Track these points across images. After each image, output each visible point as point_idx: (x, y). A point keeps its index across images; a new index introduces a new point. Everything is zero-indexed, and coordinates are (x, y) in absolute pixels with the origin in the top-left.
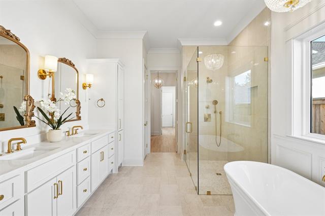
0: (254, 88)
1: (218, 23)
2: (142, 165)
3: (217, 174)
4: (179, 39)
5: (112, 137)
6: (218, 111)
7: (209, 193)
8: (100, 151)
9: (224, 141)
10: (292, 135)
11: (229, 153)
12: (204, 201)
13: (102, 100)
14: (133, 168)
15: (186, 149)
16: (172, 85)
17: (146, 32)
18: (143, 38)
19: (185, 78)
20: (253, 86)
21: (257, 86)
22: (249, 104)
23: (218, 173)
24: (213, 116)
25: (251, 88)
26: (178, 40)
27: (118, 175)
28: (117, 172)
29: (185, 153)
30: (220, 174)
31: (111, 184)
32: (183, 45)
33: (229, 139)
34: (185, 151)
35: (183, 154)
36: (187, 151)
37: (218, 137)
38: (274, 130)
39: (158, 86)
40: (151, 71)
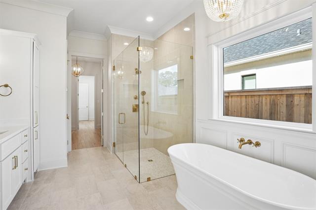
0: (181, 81)
1: (150, 19)
2: (67, 166)
3: (149, 161)
4: (109, 26)
5: (26, 136)
6: (146, 102)
7: (149, 179)
8: (12, 156)
9: (151, 129)
10: (213, 119)
11: (154, 140)
12: (147, 188)
13: (6, 86)
14: (55, 170)
15: (116, 142)
16: (90, 75)
17: (73, 9)
18: (67, 16)
19: (114, 67)
20: (179, 79)
21: (183, 80)
22: (176, 95)
23: (150, 159)
24: (141, 106)
25: (178, 81)
26: (107, 27)
27: (35, 183)
28: (33, 180)
29: (114, 146)
30: (152, 161)
31: (28, 196)
32: (112, 32)
33: (155, 127)
34: (114, 143)
35: (111, 147)
36: (116, 144)
37: (146, 126)
38: (198, 115)
39: (76, 74)
40: (72, 56)
